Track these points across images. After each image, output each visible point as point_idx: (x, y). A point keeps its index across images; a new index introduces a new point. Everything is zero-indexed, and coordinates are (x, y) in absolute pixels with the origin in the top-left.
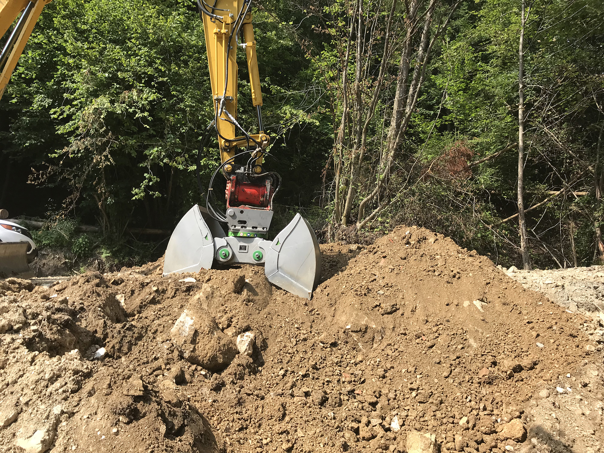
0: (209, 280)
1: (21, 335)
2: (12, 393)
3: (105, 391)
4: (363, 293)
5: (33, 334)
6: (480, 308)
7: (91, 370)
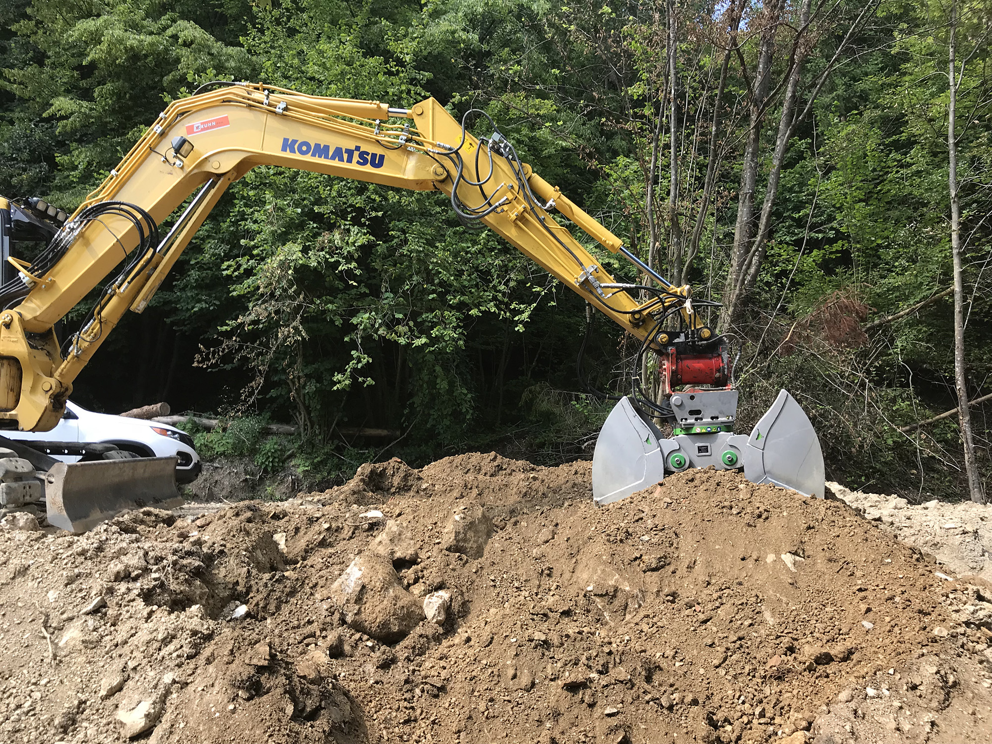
0: (400, 515)
1: (138, 584)
2: (120, 656)
3: (225, 659)
4: (619, 538)
5: (154, 583)
6: (790, 565)
7: (213, 632)
